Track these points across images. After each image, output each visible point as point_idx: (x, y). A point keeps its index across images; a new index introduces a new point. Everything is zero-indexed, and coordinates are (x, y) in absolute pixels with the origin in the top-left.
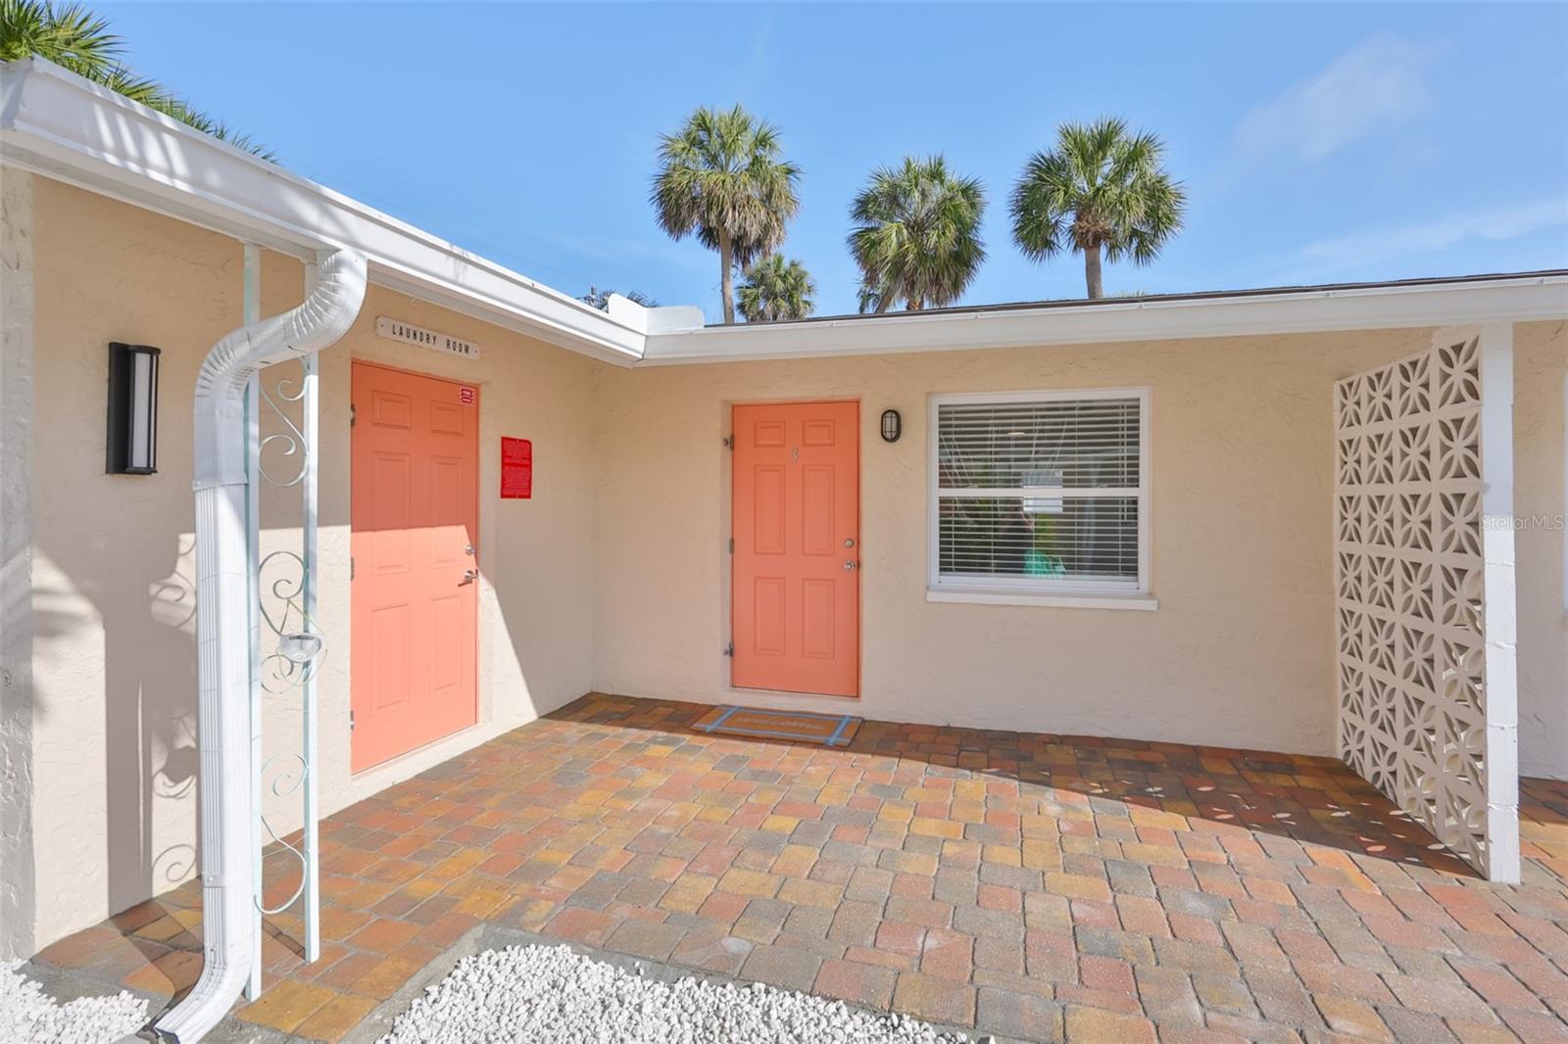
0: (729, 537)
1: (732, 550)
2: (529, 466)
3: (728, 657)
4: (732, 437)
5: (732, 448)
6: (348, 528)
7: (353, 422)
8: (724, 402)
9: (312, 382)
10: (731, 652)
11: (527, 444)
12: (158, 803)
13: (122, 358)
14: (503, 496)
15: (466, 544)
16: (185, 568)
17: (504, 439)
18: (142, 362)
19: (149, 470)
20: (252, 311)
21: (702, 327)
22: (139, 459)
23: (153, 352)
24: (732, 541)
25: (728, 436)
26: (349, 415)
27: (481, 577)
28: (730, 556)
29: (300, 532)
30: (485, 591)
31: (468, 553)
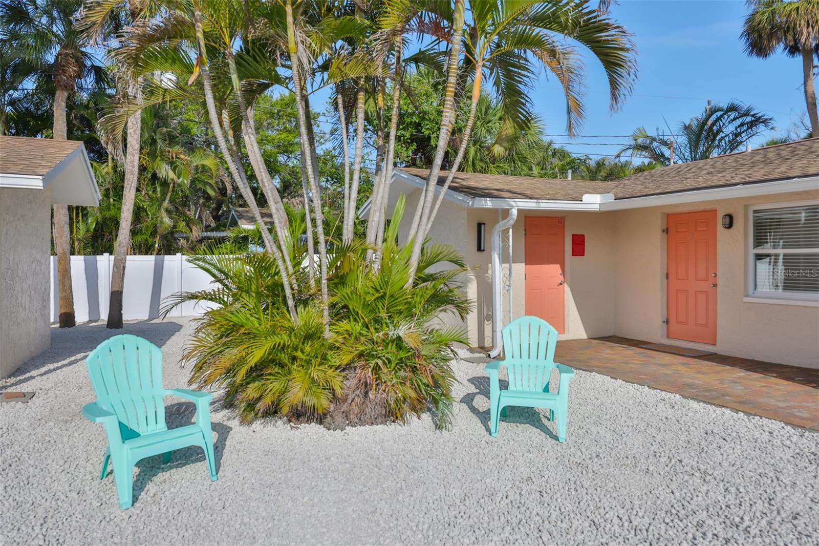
0: (666, 272)
1: (667, 278)
2: (584, 244)
3: (665, 324)
4: (667, 229)
5: (667, 233)
6: (524, 264)
7: (525, 234)
8: (662, 213)
9: (511, 230)
10: (667, 322)
11: (583, 236)
12: (485, 325)
13: (479, 225)
14: (573, 255)
15: (560, 272)
16: (490, 271)
17: (573, 235)
18: (483, 226)
19: (484, 250)
20: (500, 219)
21: (613, 200)
22: (482, 248)
23: (484, 224)
24: (667, 274)
25: (665, 227)
26: (524, 232)
27: (566, 284)
28: (666, 280)
29: (509, 264)
30: (567, 288)
31: (561, 275)
